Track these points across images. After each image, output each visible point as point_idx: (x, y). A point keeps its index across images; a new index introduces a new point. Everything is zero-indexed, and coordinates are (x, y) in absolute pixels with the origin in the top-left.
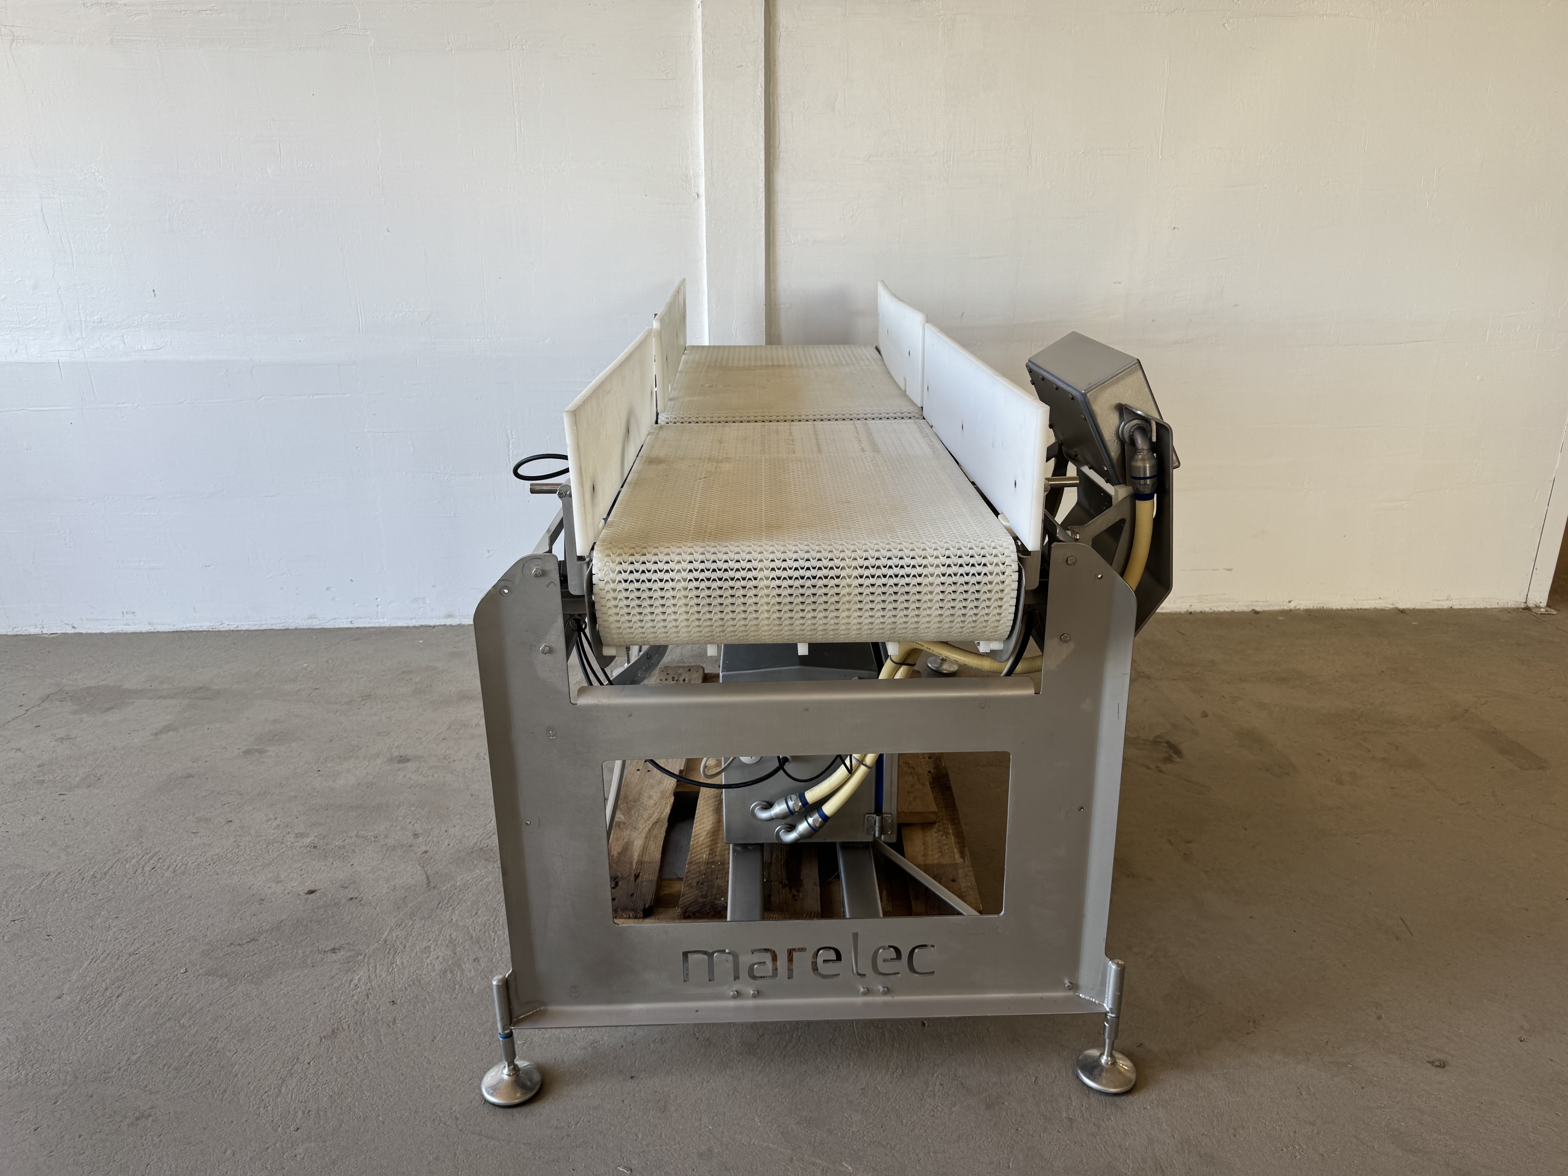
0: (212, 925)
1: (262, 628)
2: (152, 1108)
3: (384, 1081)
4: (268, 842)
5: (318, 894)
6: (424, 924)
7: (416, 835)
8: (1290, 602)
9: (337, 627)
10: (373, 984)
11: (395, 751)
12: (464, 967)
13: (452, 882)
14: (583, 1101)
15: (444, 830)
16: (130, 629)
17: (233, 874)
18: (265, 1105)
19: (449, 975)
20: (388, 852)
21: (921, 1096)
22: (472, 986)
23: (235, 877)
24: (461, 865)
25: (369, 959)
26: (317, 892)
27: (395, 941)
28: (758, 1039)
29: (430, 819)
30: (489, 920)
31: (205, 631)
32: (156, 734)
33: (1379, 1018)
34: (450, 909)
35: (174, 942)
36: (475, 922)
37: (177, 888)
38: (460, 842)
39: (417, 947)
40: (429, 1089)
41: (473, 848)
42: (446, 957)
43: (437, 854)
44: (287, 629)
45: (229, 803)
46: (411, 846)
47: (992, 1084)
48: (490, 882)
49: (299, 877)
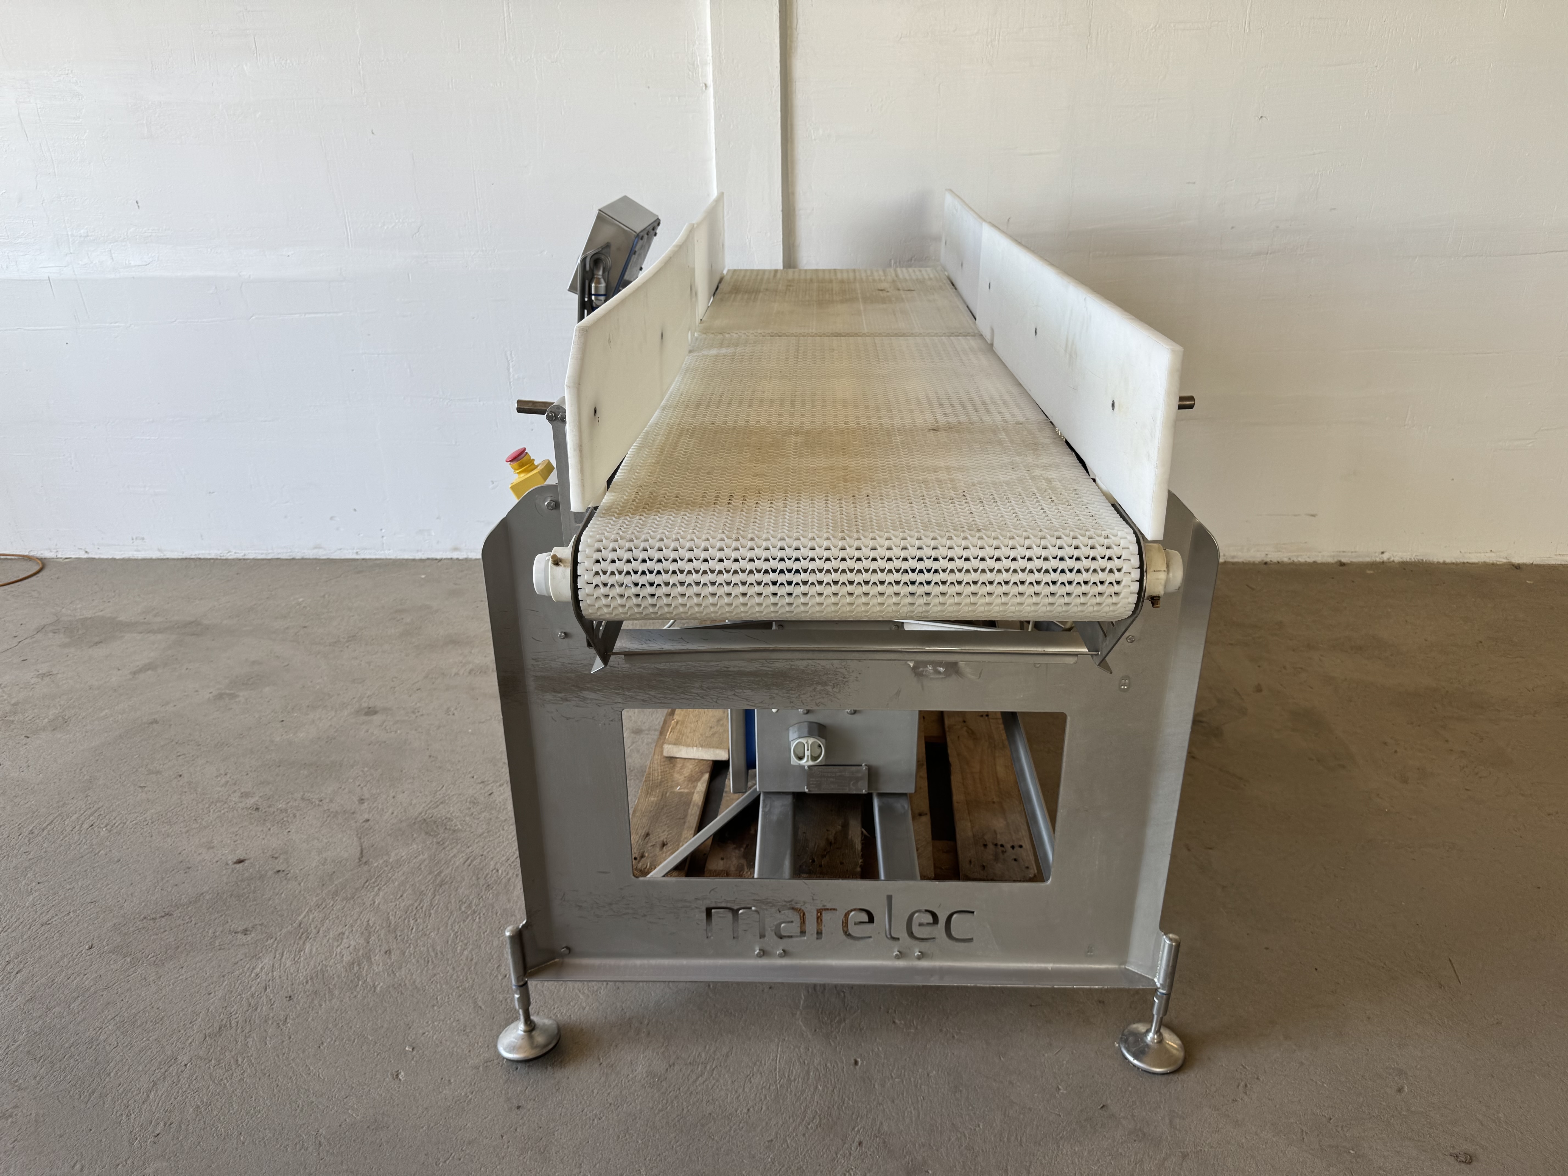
0: (132, 895)
1: (269, 557)
2: (16, 1107)
3: (257, 1093)
4: (211, 801)
5: (246, 863)
6: (344, 907)
7: (362, 801)
8: (1383, 553)
9: (343, 557)
10: (275, 973)
11: (365, 702)
12: (373, 960)
13: (385, 858)
14: (460, 1132)
15: (392, 795)
16: (140, 555)
17: (168, 836)
18: (129, 1112)
19: (356, 968)
20: (329, 819)
21: (834, 1155)
22: (376, 983)
23: (169, 839)
24: (400, 838)
25: (278, 943)
26: (247, 862)
27: (310, 924)
28: (667, 1070)
29: (381, 782)
30: (412, 905)
31: (213, 559)
32: (134, 673)
33: (1400, 1090)
34: (376, 888)
35: (89, 913)
36: (398, 906)
37: (108, 850)
38: (405, 811)
39: (331, 933)
40: (300, 1106)
41: (416, 819)
42: (357, 947)
43: (378, 823)
44: (293, 559)
45: (184, 754)
46: (353, 813)
47: (919, 1145)
48: (424, 860)
49: (232, 843)
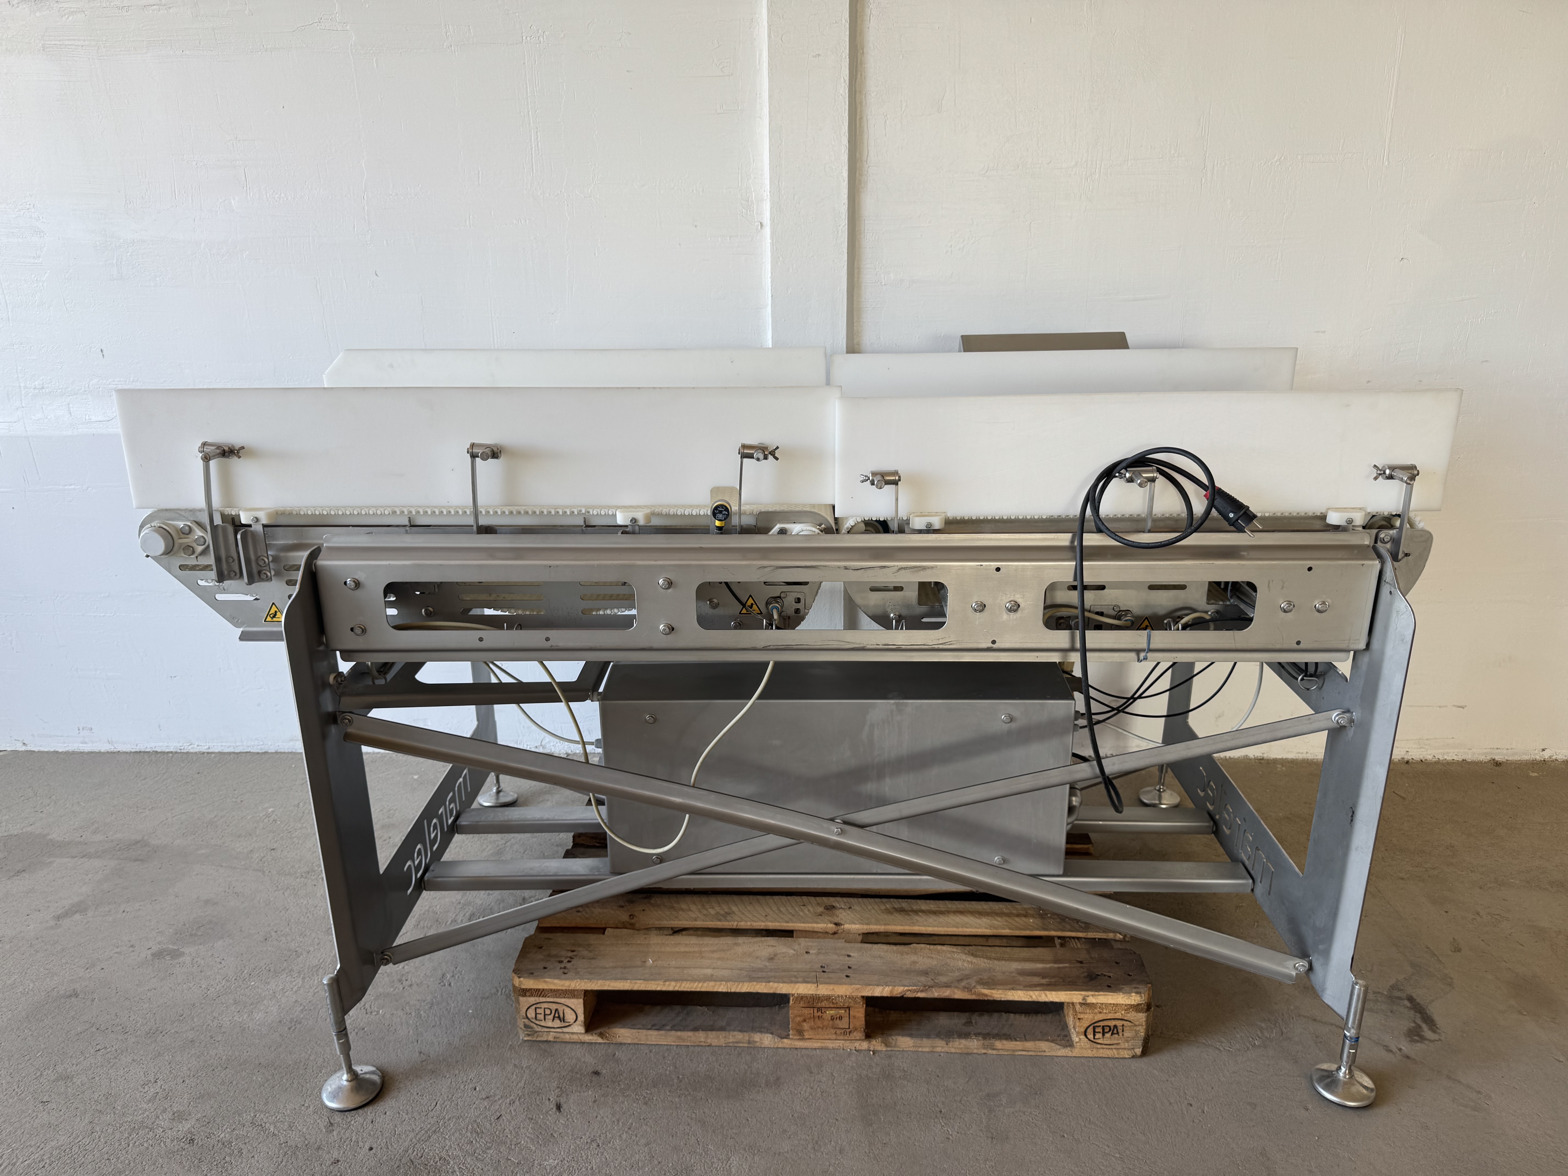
8: (1543, 750)
16: (87, 748)
31: (171, 752)
32: (58, 918)
